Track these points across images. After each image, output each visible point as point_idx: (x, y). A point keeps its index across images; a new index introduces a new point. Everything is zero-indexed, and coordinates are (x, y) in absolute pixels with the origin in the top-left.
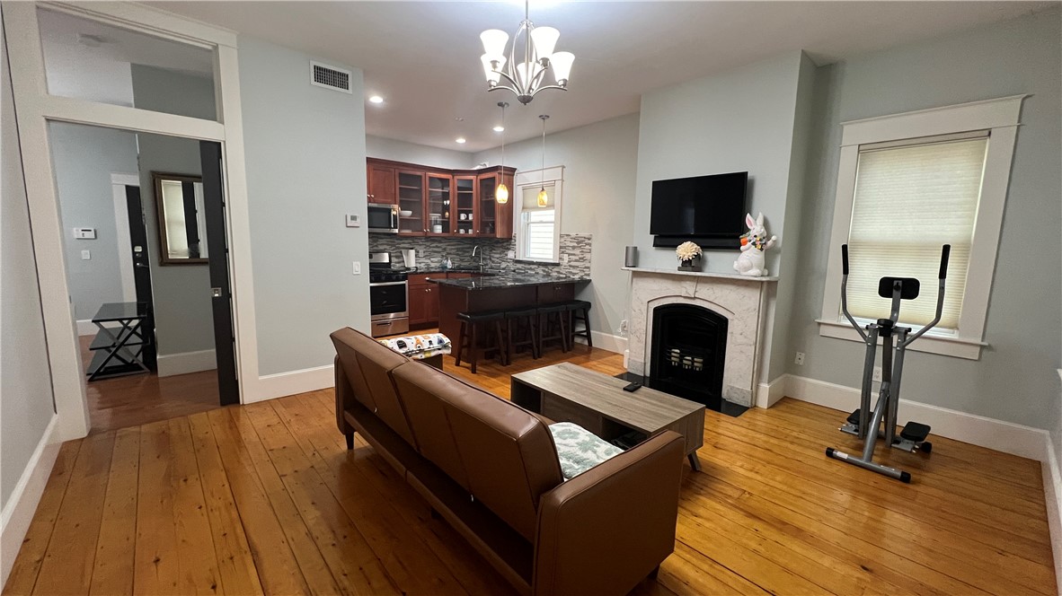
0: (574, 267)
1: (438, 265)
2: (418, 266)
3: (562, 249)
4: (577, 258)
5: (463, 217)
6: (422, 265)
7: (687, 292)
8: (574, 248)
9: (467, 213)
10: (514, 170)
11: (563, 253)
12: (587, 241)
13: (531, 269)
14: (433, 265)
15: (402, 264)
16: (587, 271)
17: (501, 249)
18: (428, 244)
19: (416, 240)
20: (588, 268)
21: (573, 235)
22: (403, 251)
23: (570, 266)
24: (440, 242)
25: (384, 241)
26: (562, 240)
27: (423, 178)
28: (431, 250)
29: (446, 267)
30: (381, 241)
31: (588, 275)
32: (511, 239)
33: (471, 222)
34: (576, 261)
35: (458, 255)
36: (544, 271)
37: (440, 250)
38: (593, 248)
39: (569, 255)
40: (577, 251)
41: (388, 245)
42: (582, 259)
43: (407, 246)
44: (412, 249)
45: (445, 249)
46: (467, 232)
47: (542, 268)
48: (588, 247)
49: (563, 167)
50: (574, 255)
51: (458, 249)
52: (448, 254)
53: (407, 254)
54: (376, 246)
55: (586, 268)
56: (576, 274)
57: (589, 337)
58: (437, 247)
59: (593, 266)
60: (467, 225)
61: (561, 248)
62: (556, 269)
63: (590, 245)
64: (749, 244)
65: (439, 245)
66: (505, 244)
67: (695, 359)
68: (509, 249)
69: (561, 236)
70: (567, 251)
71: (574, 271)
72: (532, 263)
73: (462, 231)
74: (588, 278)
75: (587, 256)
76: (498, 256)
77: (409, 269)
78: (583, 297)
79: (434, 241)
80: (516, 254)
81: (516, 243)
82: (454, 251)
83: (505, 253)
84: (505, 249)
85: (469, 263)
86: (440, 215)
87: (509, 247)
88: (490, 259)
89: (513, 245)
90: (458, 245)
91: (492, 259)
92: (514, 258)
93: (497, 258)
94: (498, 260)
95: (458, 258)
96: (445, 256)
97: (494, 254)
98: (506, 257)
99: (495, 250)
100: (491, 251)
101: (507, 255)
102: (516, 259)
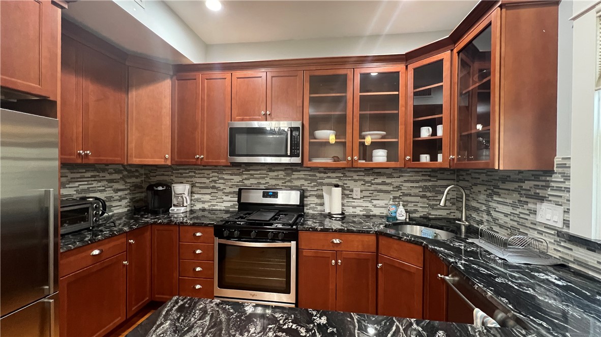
1: (385, 212)
2: (349, 211)
5: (426, 132)
6: (358, 211)
9: (433, 124)
14: (376, 212)
15: (319, 208)
18: (368, 179)
19: (348, 174)
22: (324, 188)
24: (390, 176)
25: (301, 174)
27: (350, 76)
28: (373, 187)
29: (395, 218)
30: (296, 175)
33: (440, 140)
35: (423, 197)
37: (390, 188)
41: (306, 180)
43: (334, 181)
44: (337, 186)
45: (399, 188)
46: (434, 158)
51: (425, 189)
52: (405, 195)
53: (330, 193)
54: (290, 181)
58: (384, 183)
60: (433, 146)
65: (388, 181)
73: (425, 158)
76: (508, 210)
77: (330, 216)
79: (379, 174)
80: (572, 217)
81: (572, 184)
82: (417, 191)
83: (531, 206)
84: (528, 196)
85: (448, 212)
86: (384, 133)
87: (541, 192)
88: (489, 214)
89: (559, 189)
90: (426, 180)
91: (493, 213)
92: (560, 225)
93: (506, 215)
94: (507, 219)
95: (424, 203)
96: (398, 198)
97: (499, 202)
98: (531, 217)
99: (499, 195)
100: (490, 195)
101: (535, 212)
102: (573, 231)
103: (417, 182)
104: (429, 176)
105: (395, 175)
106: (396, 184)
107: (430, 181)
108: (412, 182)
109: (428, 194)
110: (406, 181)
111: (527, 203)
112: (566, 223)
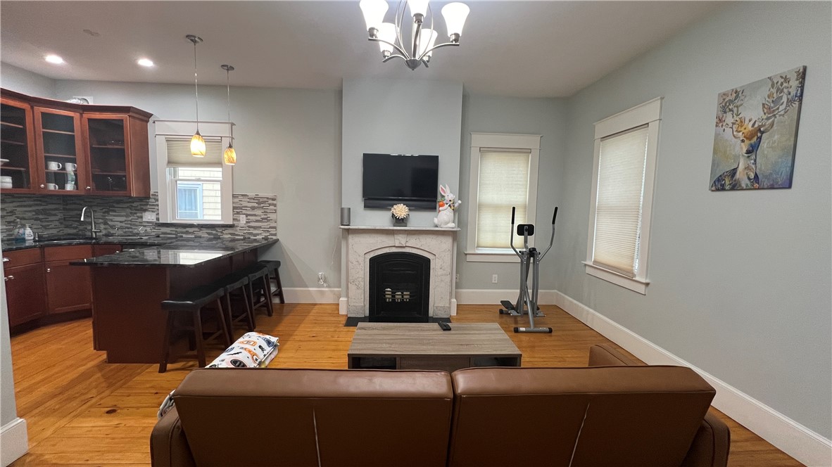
0: (255, 228)
3: (237, 210)
4: (259, 218)
5: (54, 165)
7: (400, 243)
8: (253, 208)
9: (63, 161)
10: (149, 115)
11: (238, 213)
12: (270, 202)
13: (187, 233)
16: (273, 231)
17: (128, 210)
20: (275, 228)
21: (252, 194)
23: (249, 227)
26: (236, 200)
29: (24, 240)
31: (275, 235)
32: (149, 198)
34: (257, 221)
35: (36, 219)
36: (209, 234)
38: (278, 208)
39: (247, 215)
40: (258, 212)
42: (267, 220)
45: (12, 213)
46: (62, 187)
47: (205, 231)
48: (272, 207)
49: (233, 124)
50: (255, 215)
51: (37, 212)
55: (271, 228)
56: (258, 234)
57: (280, 294)
59: (280, 225)
61: (234, 208)
62: (230, 231)
63: (275, 205)
64: (446, 206)
66: (135, 204)
67: (405, 293)
68: (145, 210)
69: (234, 196)
70: (244, 212)
71: (255, 232)
72: (192, 226)
73: (52, 187)
74: (274, 238)
75: (272, 216)
76: (123, 219)
78: (269, 256)
80: (160, 216)
81: (159, 203)
82: (30, 214)
83: (138, 214)
84: (136, 210)
85: (58, 230)
86: (8, 160)
87: (144, 208)
88: (105, 223)
89: (153, 205)
90: (37, 205)
91: (110, 223)
92: (155, 220)
93: (121, 222)
94: (123, 225)
95: (37, 225)
96: (13, 222)
97: (114, 216)
98: (140, 220)
99: (114, 211)
100: (107, 212)
101: (142, 217)
102: (161, 221)
103: (30, 206)
104: (40, 201)
105: (7, 200)
106: (10, 209)
107: (41, 205)
108: (25, 206)
109: (41, 217)
110: (18, 206)
111: (136, 213)
112: (158, 219)
